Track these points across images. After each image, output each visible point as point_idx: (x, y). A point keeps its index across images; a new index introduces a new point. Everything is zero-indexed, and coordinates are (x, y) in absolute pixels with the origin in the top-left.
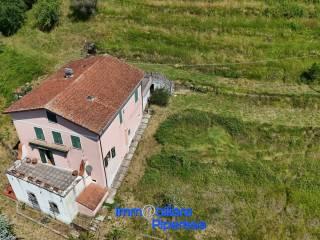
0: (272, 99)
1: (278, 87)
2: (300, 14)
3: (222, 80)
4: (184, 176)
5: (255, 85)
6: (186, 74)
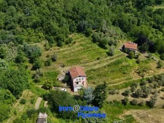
0: (95, 64)
1: (95, 62)
2: (89, 47)
3: (87, 64)
4: (93, 79)
5: (92, 63)
6: (82, 65)
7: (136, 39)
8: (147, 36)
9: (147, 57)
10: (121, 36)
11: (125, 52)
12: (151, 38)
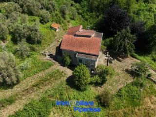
7: (100, 17)
8: (128, 9)
9: (133, 73)
10: (63, 13)
11: (63, 64)
12: (138, 14)
